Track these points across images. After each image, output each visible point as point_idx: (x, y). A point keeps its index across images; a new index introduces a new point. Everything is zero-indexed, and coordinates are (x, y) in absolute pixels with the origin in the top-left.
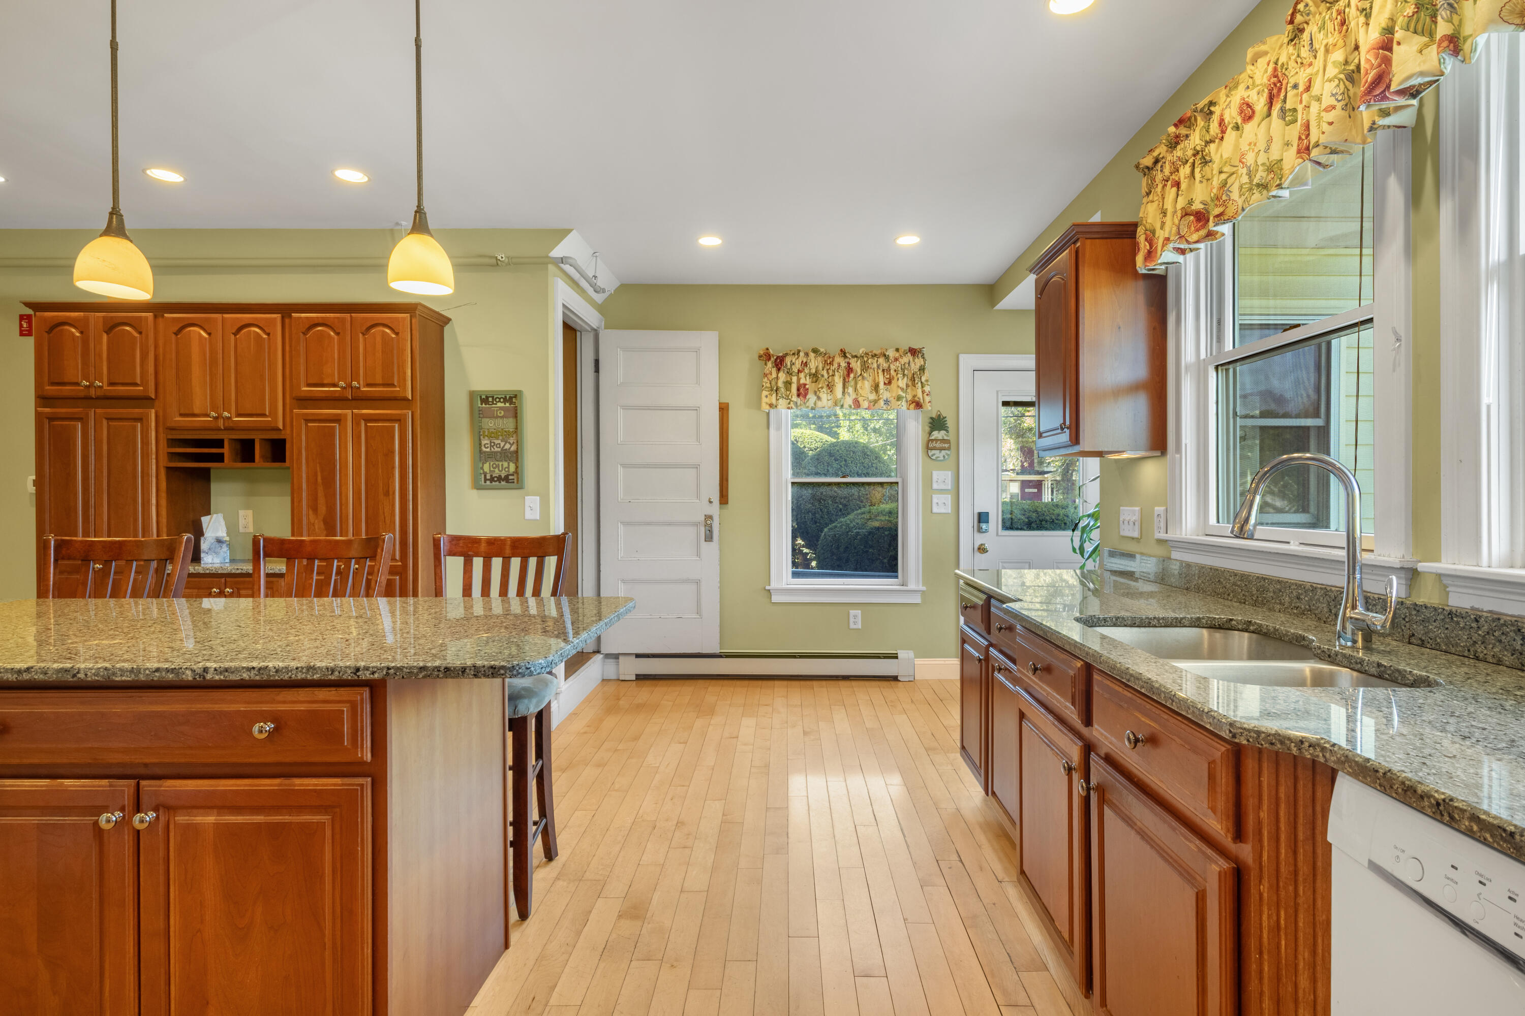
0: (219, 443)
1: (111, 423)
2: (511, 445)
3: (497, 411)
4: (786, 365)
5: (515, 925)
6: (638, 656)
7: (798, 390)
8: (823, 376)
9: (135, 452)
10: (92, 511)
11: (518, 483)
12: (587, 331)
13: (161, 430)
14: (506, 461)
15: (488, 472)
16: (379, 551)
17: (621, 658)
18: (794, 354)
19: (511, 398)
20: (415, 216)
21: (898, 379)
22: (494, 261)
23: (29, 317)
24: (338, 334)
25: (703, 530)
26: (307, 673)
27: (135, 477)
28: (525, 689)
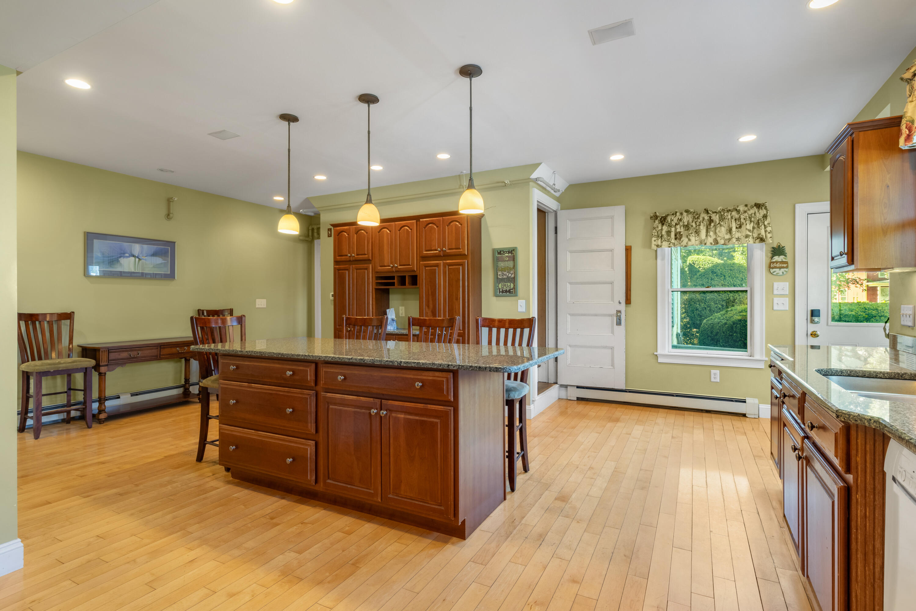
0: (393, 278)
1: (358, 271)
2: (512, 274)
3: (505, 258)
4: (668, 221)
5: (509, 493)
6: (578, 387)
7: (676, 235)
8: (692, 226)
9: (365, 282)
10: (351, 307)
11: (515, 293)
12: (551, 212)
13: (373, 273)
14: (509, 282)
15: (501, 288)
16: (454, 324)
17: (568, 387)
18: (673, 214)
19: (512, 251)
20: (469, 181)
21: (746, 224)
22: (504, 184)
23: (331, 229)
24: (437, 227)
25: (615, 318)
26: (432, 365)
27: (365, 293)
28: (513, 387)
